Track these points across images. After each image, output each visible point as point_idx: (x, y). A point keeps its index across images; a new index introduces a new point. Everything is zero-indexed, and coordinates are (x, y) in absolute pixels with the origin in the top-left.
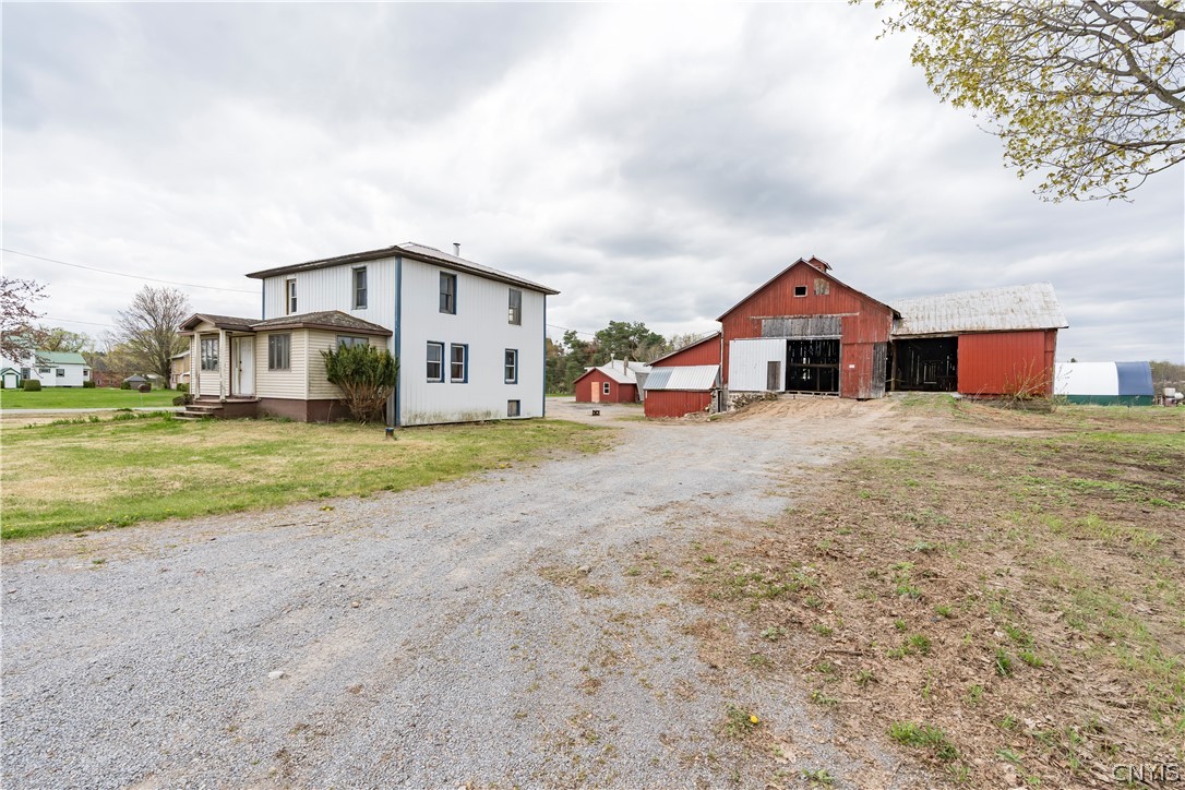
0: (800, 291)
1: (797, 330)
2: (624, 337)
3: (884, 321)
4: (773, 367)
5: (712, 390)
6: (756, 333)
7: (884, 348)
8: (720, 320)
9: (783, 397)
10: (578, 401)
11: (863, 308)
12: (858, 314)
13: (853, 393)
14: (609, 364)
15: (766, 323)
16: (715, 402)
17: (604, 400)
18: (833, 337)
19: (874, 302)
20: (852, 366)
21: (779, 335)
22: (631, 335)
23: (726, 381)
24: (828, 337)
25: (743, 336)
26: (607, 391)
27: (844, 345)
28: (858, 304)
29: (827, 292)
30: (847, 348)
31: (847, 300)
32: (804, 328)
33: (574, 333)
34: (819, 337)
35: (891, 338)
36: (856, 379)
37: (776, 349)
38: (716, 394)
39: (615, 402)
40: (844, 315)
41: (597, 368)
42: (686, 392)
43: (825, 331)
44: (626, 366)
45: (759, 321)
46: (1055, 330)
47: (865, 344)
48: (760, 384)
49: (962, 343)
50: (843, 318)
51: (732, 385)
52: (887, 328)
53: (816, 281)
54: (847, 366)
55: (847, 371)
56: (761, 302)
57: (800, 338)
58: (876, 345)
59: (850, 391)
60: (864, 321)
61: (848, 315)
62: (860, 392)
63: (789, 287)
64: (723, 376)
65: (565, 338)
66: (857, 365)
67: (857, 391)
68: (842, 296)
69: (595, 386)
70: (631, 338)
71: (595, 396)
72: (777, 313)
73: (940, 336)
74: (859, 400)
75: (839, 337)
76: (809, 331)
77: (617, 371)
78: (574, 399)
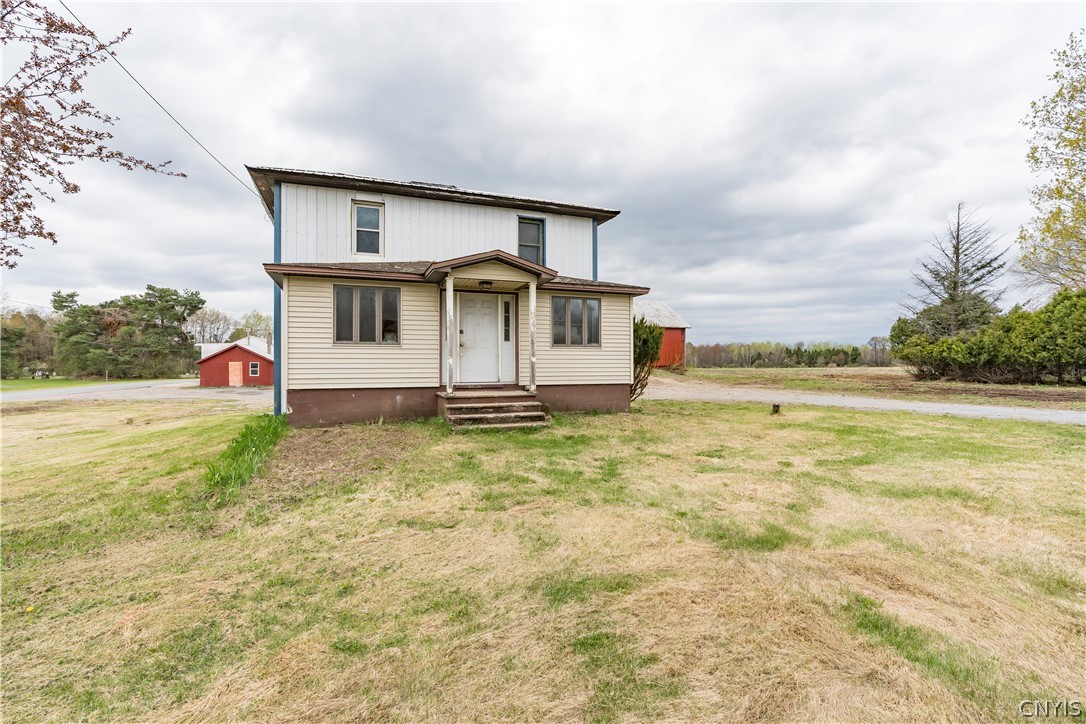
10: (204, 384)
46: (684, 329)
69: (235, 367)
70: (181, 309)
71: (235, 379)
78: (197, 382)
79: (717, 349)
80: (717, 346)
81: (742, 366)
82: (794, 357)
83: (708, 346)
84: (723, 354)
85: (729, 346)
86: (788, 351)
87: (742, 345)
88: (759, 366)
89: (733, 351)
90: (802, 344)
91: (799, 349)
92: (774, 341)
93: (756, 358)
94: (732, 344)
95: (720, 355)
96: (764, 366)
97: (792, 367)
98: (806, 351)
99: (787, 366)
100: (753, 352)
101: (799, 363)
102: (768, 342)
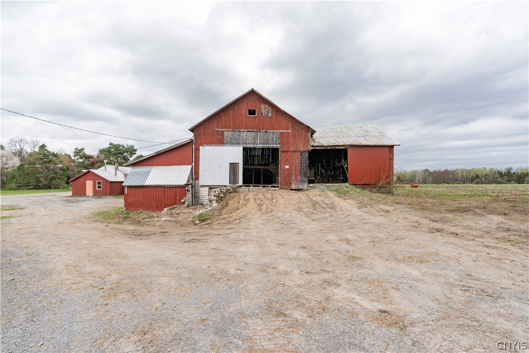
0: (252, 112)
1: (250, 140)
2: (119, 153)
3: (306, 136)
4: (233, 167)
5: (187, 185)
6: (220, 141)
7: (307, 155)
8: (192, 130)
9: (242, 189)
10: (74, 195)
11: (293, 128)
12: (290, 131)
13: (287, 186)
14: (103, 168)
15: (228, 134)
16: (189, 195)
17: (97, 194)
18: (275, 146)
19: (301, 123)
20: (287, 167)
21: (238, 144)
22: (124, 152)
23: (197, 178)
24: (271, 146)
25: (211, 143)
26: (99, 187)
27: (282, 152)
28: (290, 124)
29: (270, 115)
30: (284, 154)
31: (283, 121)
32: (255, 139)
33: (83, 149)
34: (266, 146)
35: (311, 148)
36: (290, 175)
37: (235, 154)
38: (190, 189)
39: (106, 195)
40: (281, 131)
41: (92, 170)
42: (164, 187)
43: (270, 142)
44: (117, 169)
45: (223, 133)
46: (392, 147)
47: (295, 151)
48: (224, 179)
49: (350, 152)
50: (281, 133)
51: (201, 181)
52: (308, 141)
53: (263, 106)
54: (285, 167)
55: (284, 170)
56: (224, 118)
57: (252, 146)
58: (302, 153)
59: (286, 184)
60: (294, 136)
61: (284, 131)
62: (293, 185)
63: (244, 109)
64: (195, 174)
65: (75, 152)
66: (290, 166)
67: (291, 184)
68: (280, 118)
69: (89, 184)
70: (125, 154)
71: (89, 190)
72: (235, 127)
73: (337, 148)
74: (291, 190)
75: (278, 146)
76: (258, 141)
77: (108, 173)
78: (70, 193)
79: (446, 172)
80: (446, 171)
81: (464, 183)
82: (506, 177)
83: (439, 171)
84: (450, 176)
85: (454, 171)
86: (500, 173)
87: (464, 170)
88: (478, 183)
89: (457, 174)
90: (511, 169)
91: (509, 172)
92: (488, 167)
93: (475, 178)
94: (457, 169)
95: (448, 176)
96: (482, 183)
97: (504, 183)
98: (514, 173)
99: (500, 183)
100: (472, 174)
101: (509, 181)
102: (484, 168)
